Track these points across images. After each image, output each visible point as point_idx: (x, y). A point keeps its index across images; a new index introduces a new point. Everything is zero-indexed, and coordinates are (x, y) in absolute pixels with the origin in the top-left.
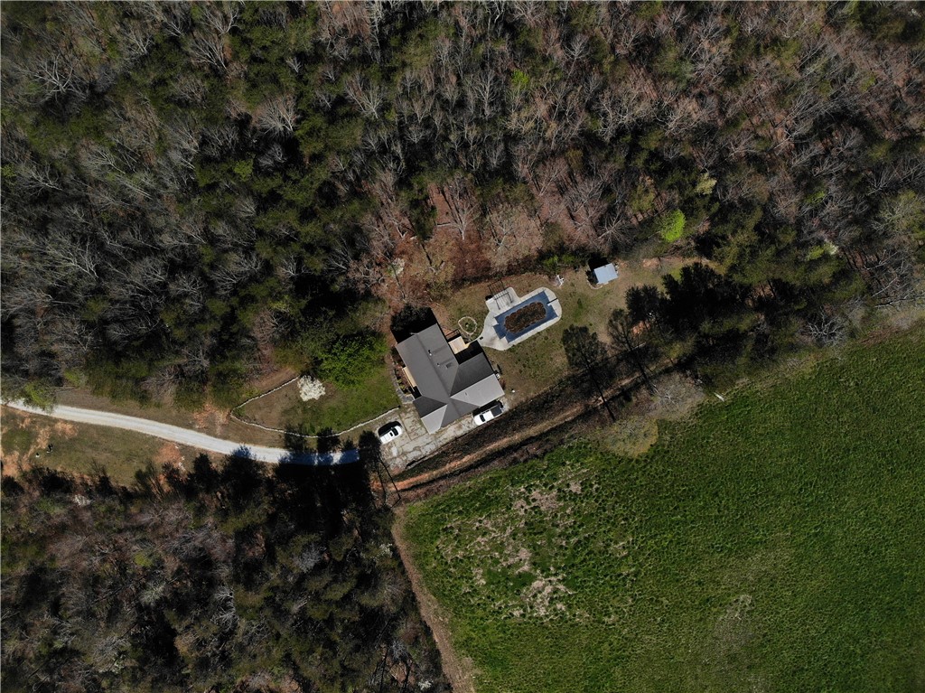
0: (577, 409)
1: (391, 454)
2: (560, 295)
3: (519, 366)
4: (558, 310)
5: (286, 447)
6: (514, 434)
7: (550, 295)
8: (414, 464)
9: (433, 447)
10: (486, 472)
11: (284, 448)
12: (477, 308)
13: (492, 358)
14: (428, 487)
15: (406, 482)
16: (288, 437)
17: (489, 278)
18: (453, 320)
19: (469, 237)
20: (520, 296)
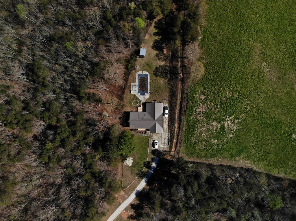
0: (179, 84)
1: (162, 148)
2: (142, 70)
3: (157, 94)
4: (146, 73)
5: (142, 178)
6: (177, 107)
7: (140, 72)
8: (169, 142)
9: (167, 134)
10: (184, 122)
11: (142, 179)
12: (132, 97)
13: (150, 101)
14: (178, 142)
15: (173, 148)
16: (140, 176)
17: (125, 88)
18: (131, 107)
19: (109, 88)
20: (135, 82)
